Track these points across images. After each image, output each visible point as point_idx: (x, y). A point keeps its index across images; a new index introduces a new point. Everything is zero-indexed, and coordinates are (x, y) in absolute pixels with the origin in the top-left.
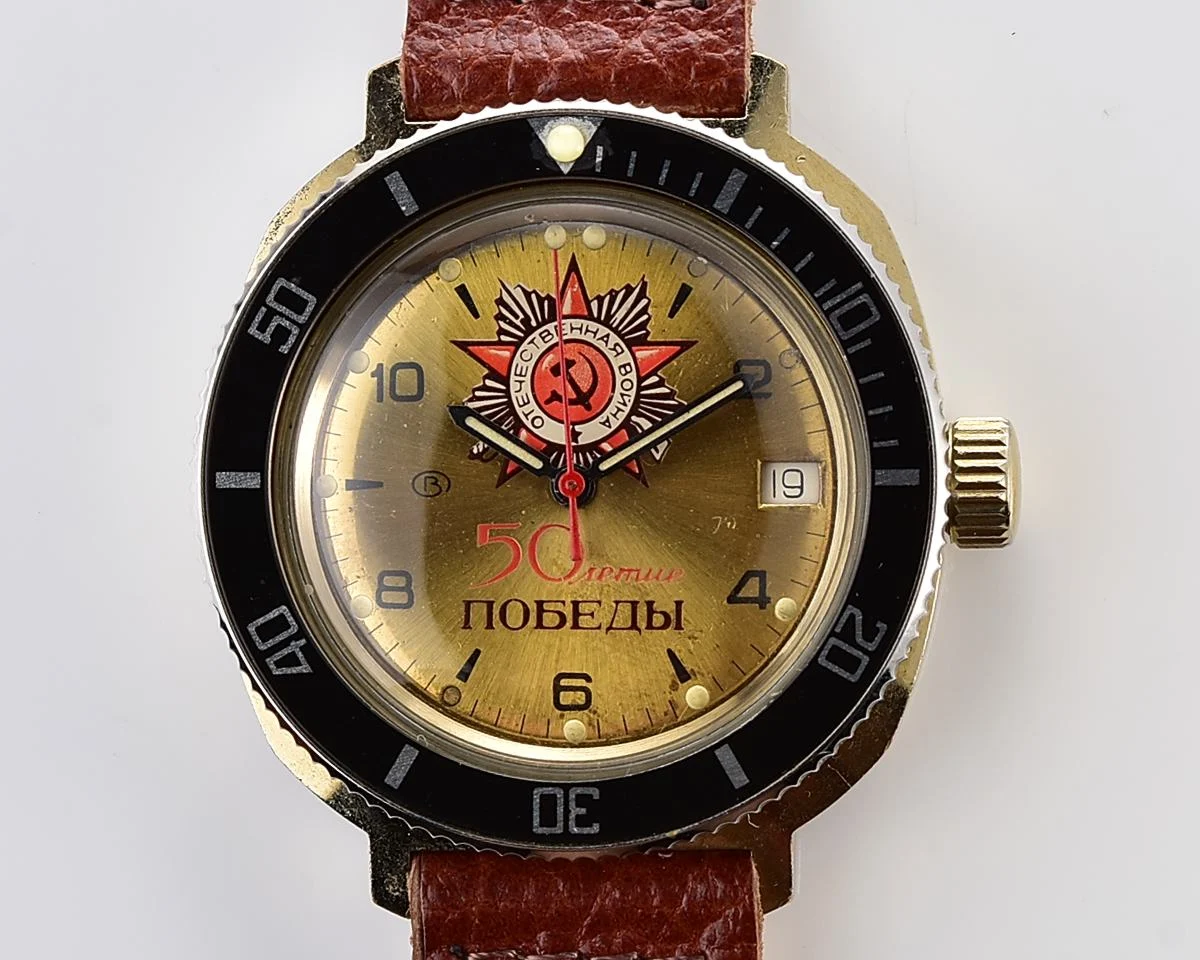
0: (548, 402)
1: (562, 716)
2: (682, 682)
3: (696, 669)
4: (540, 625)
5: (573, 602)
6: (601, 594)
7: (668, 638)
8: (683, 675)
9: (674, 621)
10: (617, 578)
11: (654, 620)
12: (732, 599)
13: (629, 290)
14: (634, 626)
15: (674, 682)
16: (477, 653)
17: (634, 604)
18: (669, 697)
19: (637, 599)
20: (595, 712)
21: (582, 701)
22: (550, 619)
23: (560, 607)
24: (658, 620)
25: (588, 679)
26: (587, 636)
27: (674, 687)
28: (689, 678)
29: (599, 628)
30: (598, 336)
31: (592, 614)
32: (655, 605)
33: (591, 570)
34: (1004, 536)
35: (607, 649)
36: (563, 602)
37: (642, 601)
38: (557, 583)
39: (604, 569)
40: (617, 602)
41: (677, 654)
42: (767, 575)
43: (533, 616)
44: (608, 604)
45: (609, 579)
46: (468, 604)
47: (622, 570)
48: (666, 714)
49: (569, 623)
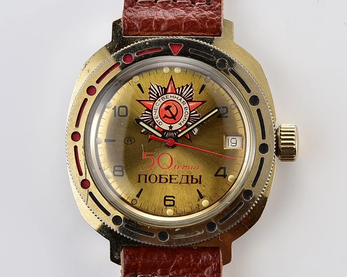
0: (164, 118)
1: (166, 208)
2: (201, 199)
3: (205, 195)
4: (160, 182)
5: (170, 175)
6: (178, 173)
7: (198, 186)
8: (201, 197)
9: (199, 181)
10: (183, 168)
11: (193, 181)
12: (216, 175)
13: (187, 86)
14: (187, 182)
15: (199, 199)
16: (142, 190)
17: (188, 176)
18: (197, 203)
19: (188, 175)
20: (176, 207)
21: (172, 204)
22: (163, 180)
23: (166, 177)
24: (194, 181)
25: (174, 198)
26: (174, 185)
27: (199, 200)
28: (203, 198)
29: (177, 183)
30: (178, 99)
31: (175, 179)
32: (194, 177)
33: (175, 166)
34: (294, 158)
35: (180, 189)
36: (167, 175)
37: (190, 175)
38: (165, 170)
39: (179, 166)
40: (183, 176)
41: (200, 191)
42: (226, 169)
43: (158, 179)
44: (180, 176)
45: (180, 169)
46: (139, 175)
47: (184, 166)
48: (196, 208)
49: (169, 181)
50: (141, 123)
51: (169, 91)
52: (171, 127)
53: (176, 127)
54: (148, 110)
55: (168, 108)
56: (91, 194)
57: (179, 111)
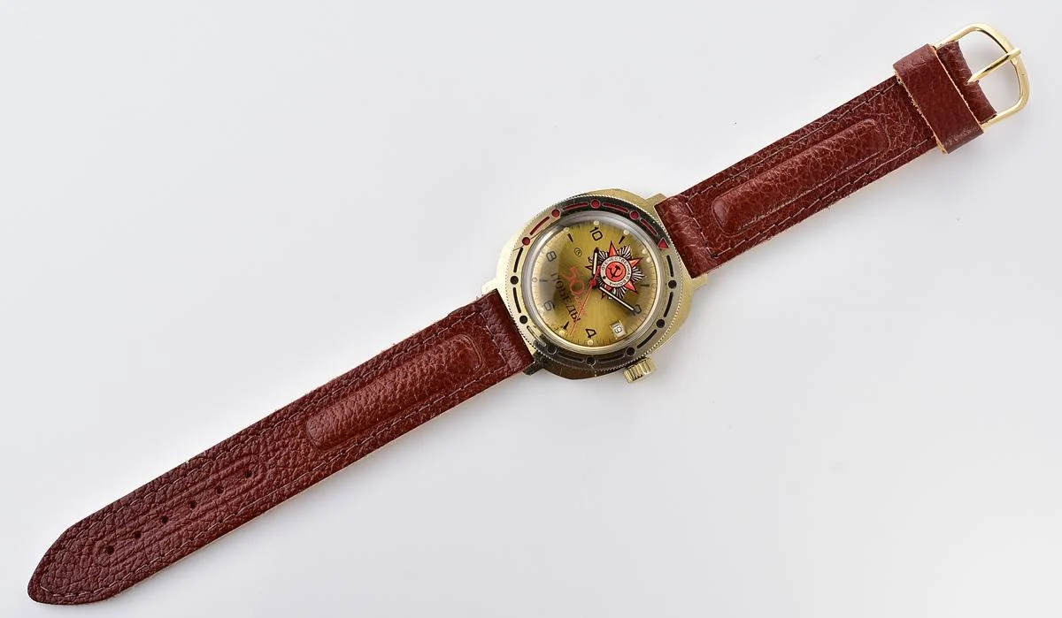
50: (596, 254)
51: (631, 262)
52: (604, 277)
53: (607, 281)
54: (608, 254)
55: (618, 268)
56: (522, 249)
57: (620, 278)
